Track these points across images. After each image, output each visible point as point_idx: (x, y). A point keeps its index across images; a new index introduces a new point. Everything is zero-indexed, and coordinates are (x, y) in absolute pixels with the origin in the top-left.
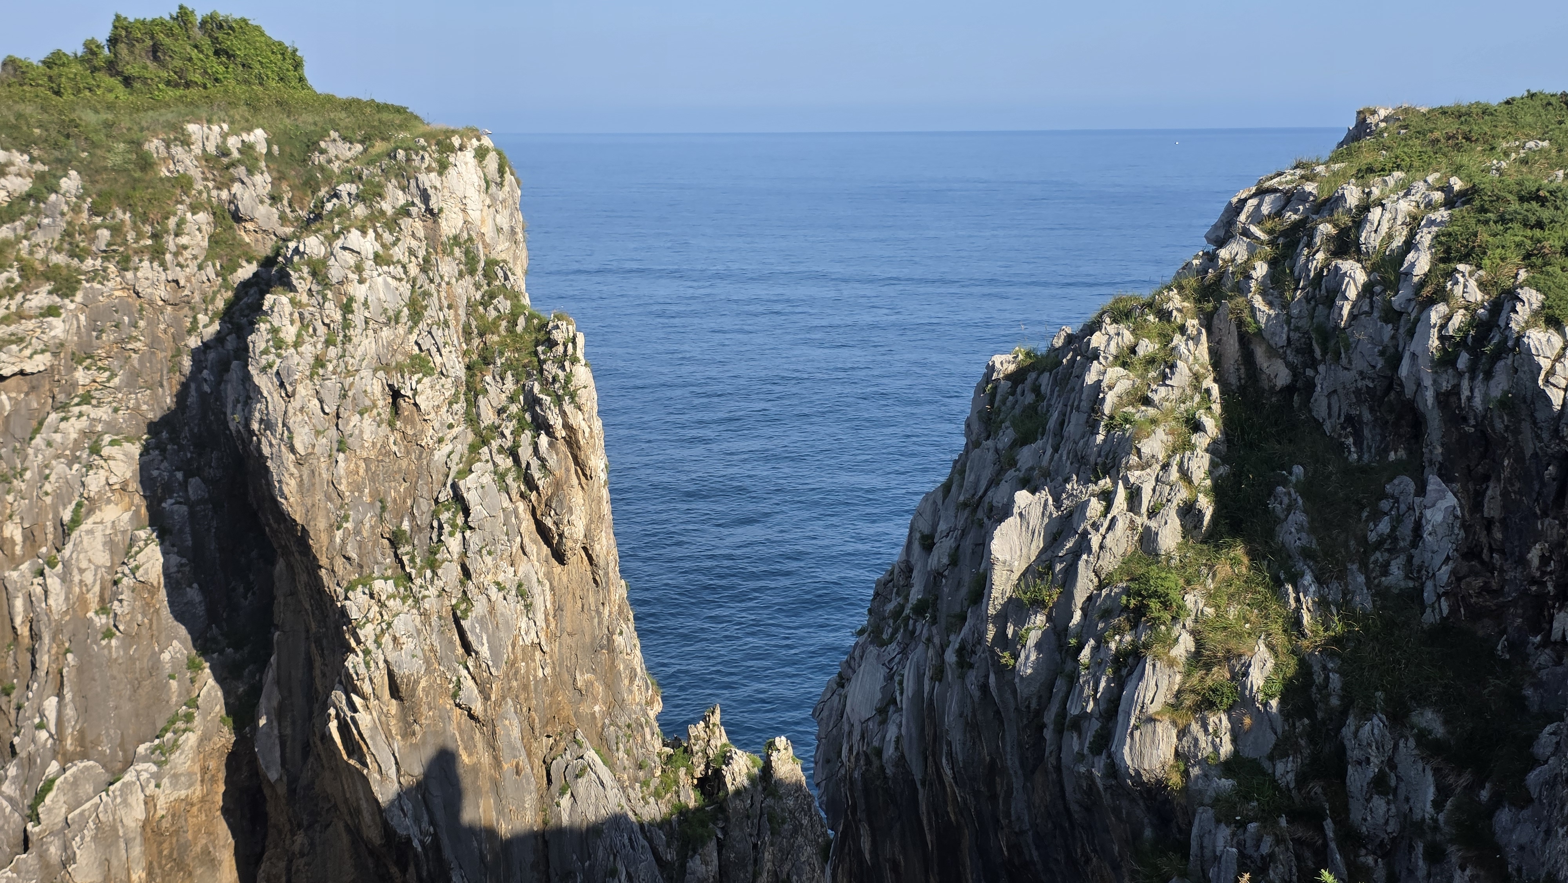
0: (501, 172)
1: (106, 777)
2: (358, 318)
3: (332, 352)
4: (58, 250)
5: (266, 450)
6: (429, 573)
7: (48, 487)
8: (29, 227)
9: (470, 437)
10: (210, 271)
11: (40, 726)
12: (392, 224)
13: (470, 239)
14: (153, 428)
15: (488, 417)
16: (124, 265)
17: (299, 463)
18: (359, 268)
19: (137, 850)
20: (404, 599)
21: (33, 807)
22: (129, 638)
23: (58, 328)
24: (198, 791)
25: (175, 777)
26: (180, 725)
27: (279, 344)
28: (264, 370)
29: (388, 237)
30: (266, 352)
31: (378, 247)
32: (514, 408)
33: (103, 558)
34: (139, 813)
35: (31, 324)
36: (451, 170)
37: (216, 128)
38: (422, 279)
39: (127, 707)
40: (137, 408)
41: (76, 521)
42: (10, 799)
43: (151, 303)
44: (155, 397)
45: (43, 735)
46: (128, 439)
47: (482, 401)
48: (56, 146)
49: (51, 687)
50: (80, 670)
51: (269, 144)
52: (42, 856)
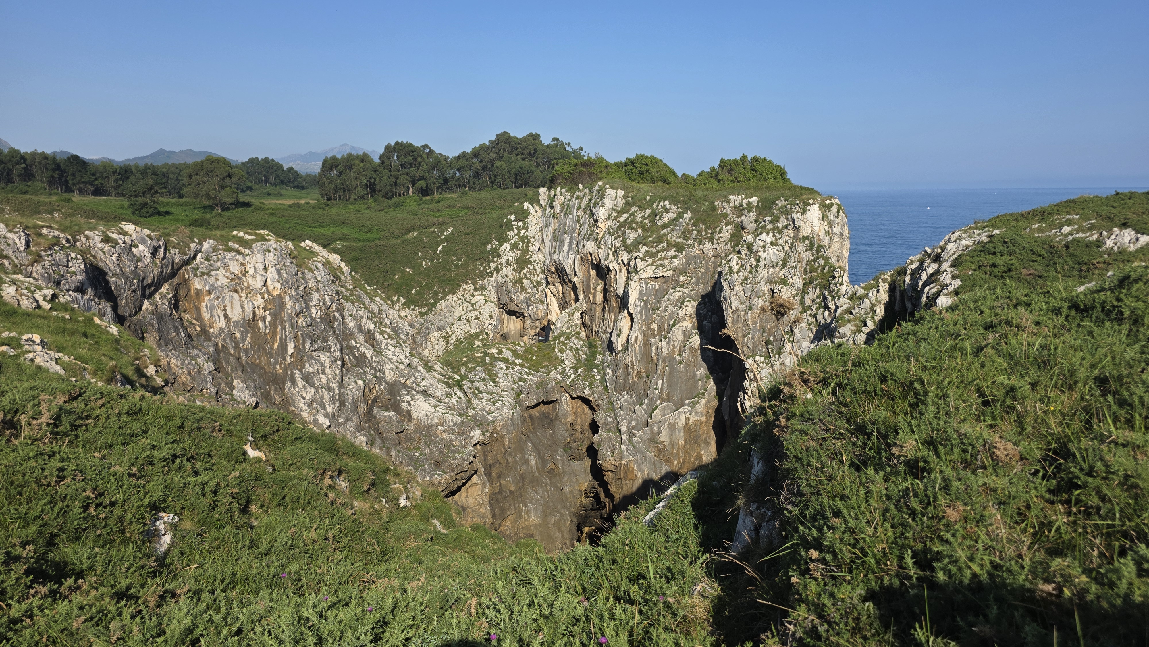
0: (838, 212)
1: (675, 408)
2: (761, 264)
3: (751, 275)
4: (680, 237)
5: (724, 308)
6: (777, 356)
7: (666, 313)
8: (672, 230)
9: (800, 309)
10: (729, 246)
11: (656, 389)
12: (780, 232)
13: (813, 237)
14: (703, 297)
15: (808, 302)
16: (700, 243)
17: (733, 313)
18: (764, 247)
19: (682, 434)
20: (767, 364)
21: (651, 414)
22: (687, 365)
23: (676, 262)
24: (704, 419)
25: (697, 413)
26: (700, 396)
27: (731, 272)
28: (725, 280)
29: (778, 236)
30: (726, 274)
31: (773, 239)
32: (818, 300)
33: (681, 338)
34: (683, 422)
35: (667, 261)
36: (808, 213)
37: (740, 197)
38: (789, 251)
39: (684, 387)
40: (698, 290)
41: (674, 325)
42: (644, 410)
43: (708, 256)
44: (705, 287)
45: (657, 392)
46: (694, 300)
47: (806, 297)
48: (686, 203)
49: (661, 377)
50: (670, 373)
51: (758, 202)
52: (652, 430)
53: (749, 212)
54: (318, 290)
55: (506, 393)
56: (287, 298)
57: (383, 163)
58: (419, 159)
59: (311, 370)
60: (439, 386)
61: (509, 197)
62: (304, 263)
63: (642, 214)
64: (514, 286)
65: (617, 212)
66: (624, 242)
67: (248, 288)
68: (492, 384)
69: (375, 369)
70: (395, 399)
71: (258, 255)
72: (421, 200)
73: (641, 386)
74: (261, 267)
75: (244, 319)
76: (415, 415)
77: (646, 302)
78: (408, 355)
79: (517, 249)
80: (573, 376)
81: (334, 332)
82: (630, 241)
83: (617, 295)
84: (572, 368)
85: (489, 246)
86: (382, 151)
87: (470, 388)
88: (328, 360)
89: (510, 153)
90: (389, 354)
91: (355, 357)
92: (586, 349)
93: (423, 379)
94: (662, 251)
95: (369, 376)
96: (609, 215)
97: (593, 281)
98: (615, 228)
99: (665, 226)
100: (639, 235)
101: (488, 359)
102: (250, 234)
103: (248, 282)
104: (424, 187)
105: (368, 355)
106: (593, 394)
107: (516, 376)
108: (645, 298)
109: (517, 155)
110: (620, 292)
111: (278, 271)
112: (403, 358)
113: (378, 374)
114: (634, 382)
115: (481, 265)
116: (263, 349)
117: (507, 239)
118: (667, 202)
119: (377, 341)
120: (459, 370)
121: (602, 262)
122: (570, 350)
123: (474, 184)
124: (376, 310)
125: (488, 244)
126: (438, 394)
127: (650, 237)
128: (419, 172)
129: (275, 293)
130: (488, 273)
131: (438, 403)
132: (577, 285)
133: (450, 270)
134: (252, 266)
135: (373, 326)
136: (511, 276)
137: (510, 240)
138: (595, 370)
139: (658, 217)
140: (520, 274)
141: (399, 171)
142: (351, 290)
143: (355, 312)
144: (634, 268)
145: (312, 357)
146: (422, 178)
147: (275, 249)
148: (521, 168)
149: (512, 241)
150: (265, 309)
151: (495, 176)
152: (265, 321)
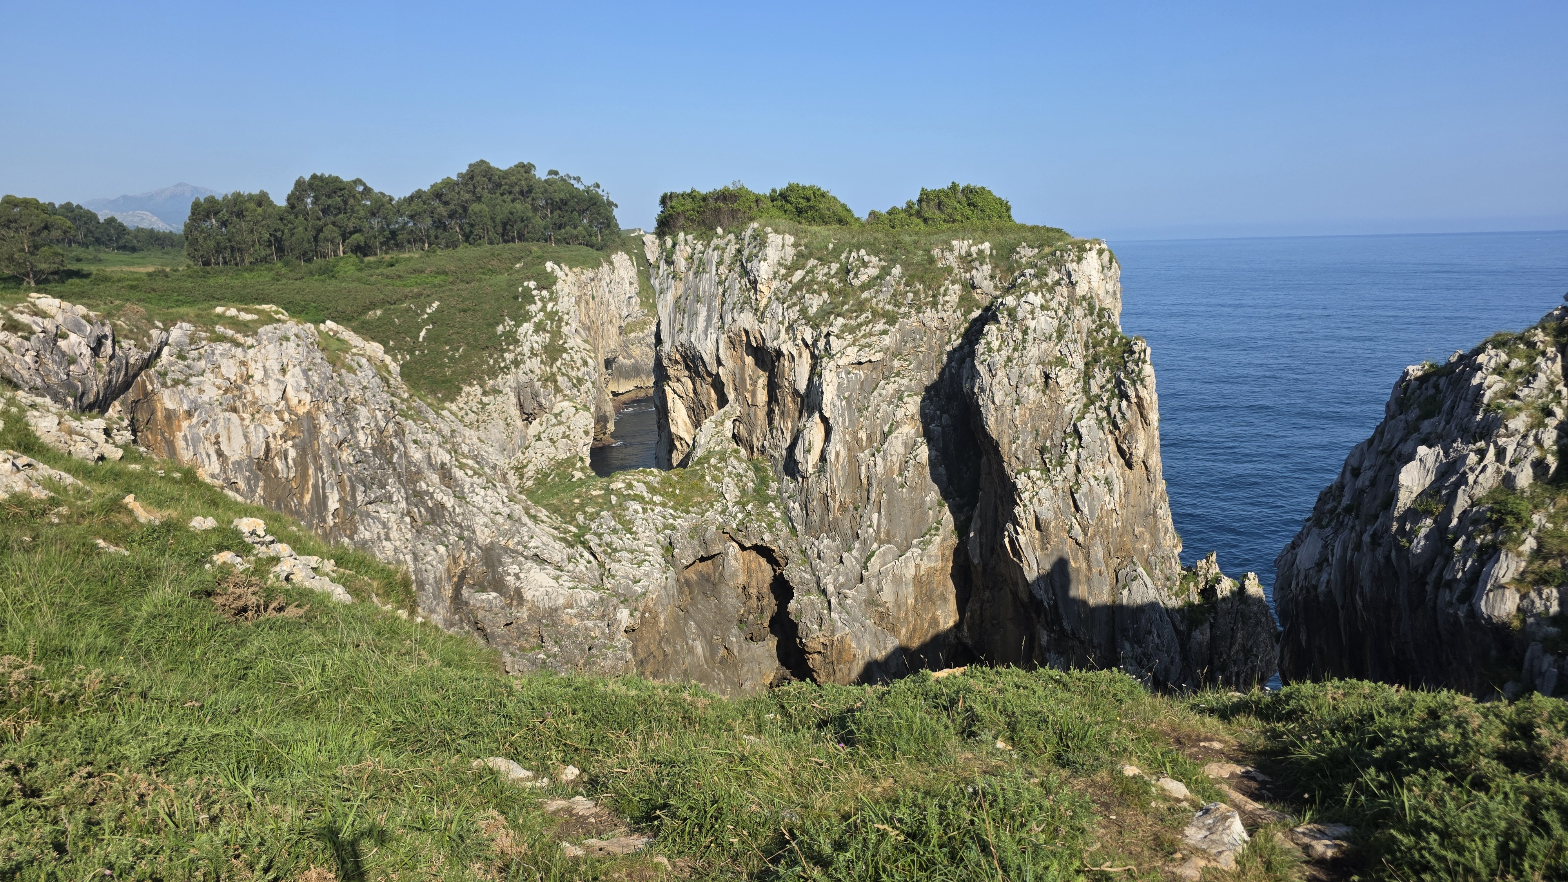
0: (1111, 262)
1: (898, 553)
2: (1030, 337)
3: (1016, 354)
4: (889, 303)
5: (981, 403)
6: (1059, 469)
7: (878, 415)
8: (877, 292)
9: (1085, 400)
10: (959, 313)
11: (870, 526)
12: (1051, 290)
13: (1092, 297)
14: (928, 389)
15: (1095, 390)
16: (919, 310)
17: (996, 410)
18: (1032, 312)
19: (911, 589)
20: (1045, 481)
21: (865, 563)
22: (912, 489)
23: (887, 340)
24: (940, 564)
25: (930, 556)
26: (933, 532)
27: (990, 350)
28: (982, 363)
29: (1048, 296)
30: (983, 354)
31: (1043, 301)
32: (1109, 386)
33: (901, 450)
34: (912, 571)
35: (875, 338)
36: (1084, 261)
37: (966, 242)
38: (1065, 317)
39: (909, 521)
40: (921, 379)
41: (890, 432)
42: (855, 558)
43: (930, 329)
44: (929, 375)
45: (871, 530)
46: (916, 394)
47: (1092, 382)
48: (891, 253)
49: (876, 508)
50: (889, 502)
51: (991, 250)
52: (868, 586)
53: (981, 264)
54: (365, 403)
55: (650, 549)
56: (322, 418)
57: (292, 206)
58: (351, 201)
59: (368, 535)
60: (557, 547)
61: (505, 255)
62: (339, 358)
63: (826, 270)
64: (545, 386)
65: (786, 267)
66: (803, 311)
67: (254, 403)
68: (628, 535)
69: (460, 526)
70: (495, 571)
71: (270, 347)
72: (362, 262)
73: (847, 524)
74: (277, 367)
75: (250, 457)
76: (528, 595)
77: (848, 400)
78: (506, 500)
79: (545, 330)
80: (740, 516)
81: (395, 469)
82: (812, 311)
83: (796, 392)
84: (736, 503)
85: (500, 329)
86: (290, 188)
87: (600, 545)
88: (393, 518)
89: (492, 191)
90: (478, 500)
91: (428, 509)
92: (751, 474)
93: (532, 537)
94: (867, 323)
95: (453, 538)
96: (775, 273)
97: (748, 372)
98: (787, 291)
99: (864, 287)
100: (825, 302)
101: (614, 499)
102: (248, 311)
103: (254, 394)
104: (362, 244)
105: (449, 505)
106: (775, 540)
107: (659, 522)
108: (846, 395)
109: (502, 194)
110: (802, 386)
111: (305, 372)
112: (499, 505)
113: (466, 533)
114: (835, 518)
115: (491, 356)
116: (286, 506)
117: (527, 317)
118: (863, 252)
119: (456, 480)
120: (574, 518)
121: (769, 344)
122: (729, 476)
123: (436, 237)
124: (446, 431)
125: (498, 324)
126: (557, 558)
127: (844, 303)
128: (353, 220)
129: (301, 411)
130: (502, 369)
131: (559, 573)
132: (724, 379)
133: (442, 366)
134: (260, 365)
135: (448, 457)
136: (538, 372)
137: (531, 317)
138: (772, 504)
139: (851, 275)
140: (551, 367)
141: (319, 219)
142: (407, 400)
143: (420, 435)
144: (826, 349)
145: (368, 515)
146: (357, 230)
147: (296, 336)
148: (512, 214)
149: (536, 320)
150: (285, 437)
151: (472, 226)
152: (286, 459)
